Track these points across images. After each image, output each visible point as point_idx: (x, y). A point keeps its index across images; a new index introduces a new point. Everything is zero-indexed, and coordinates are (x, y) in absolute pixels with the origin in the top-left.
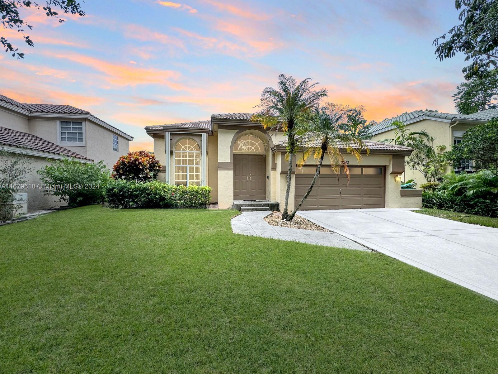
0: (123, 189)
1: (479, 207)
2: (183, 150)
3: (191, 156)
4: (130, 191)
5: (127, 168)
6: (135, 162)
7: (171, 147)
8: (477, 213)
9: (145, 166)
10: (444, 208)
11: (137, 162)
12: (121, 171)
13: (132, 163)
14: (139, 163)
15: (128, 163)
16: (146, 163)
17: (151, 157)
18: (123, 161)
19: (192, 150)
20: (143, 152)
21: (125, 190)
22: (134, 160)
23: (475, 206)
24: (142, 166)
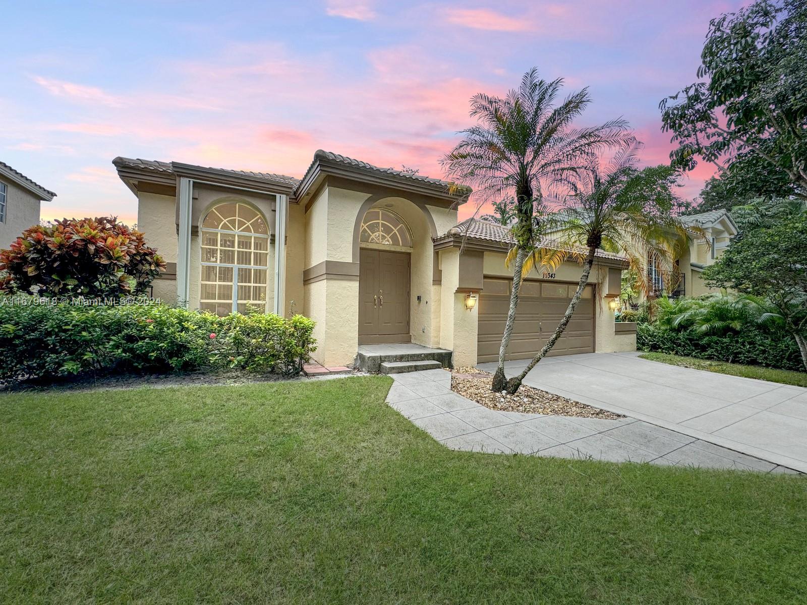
0: (40, 322)
1: (713, 348)
2: (225, 227)
3: (245, 243)
4: (65, 331)
5: (55, 260)
6: (86, 245)
7: (195, 217)
8: (710, 358)
9: (118, 259)
10: (660, 350)
11: (92, 248)
12: (30, 270)
13: (74, 247)
14: (98, 251)
15: (61, 246)
16: (119, 251)
17: (134, 238)
18: (38, 242)
19: (247, 229)
20: (109, 221)
21: (48, 325)
22: (82, 240)
23: (707, 348)
24: (110, 258)
